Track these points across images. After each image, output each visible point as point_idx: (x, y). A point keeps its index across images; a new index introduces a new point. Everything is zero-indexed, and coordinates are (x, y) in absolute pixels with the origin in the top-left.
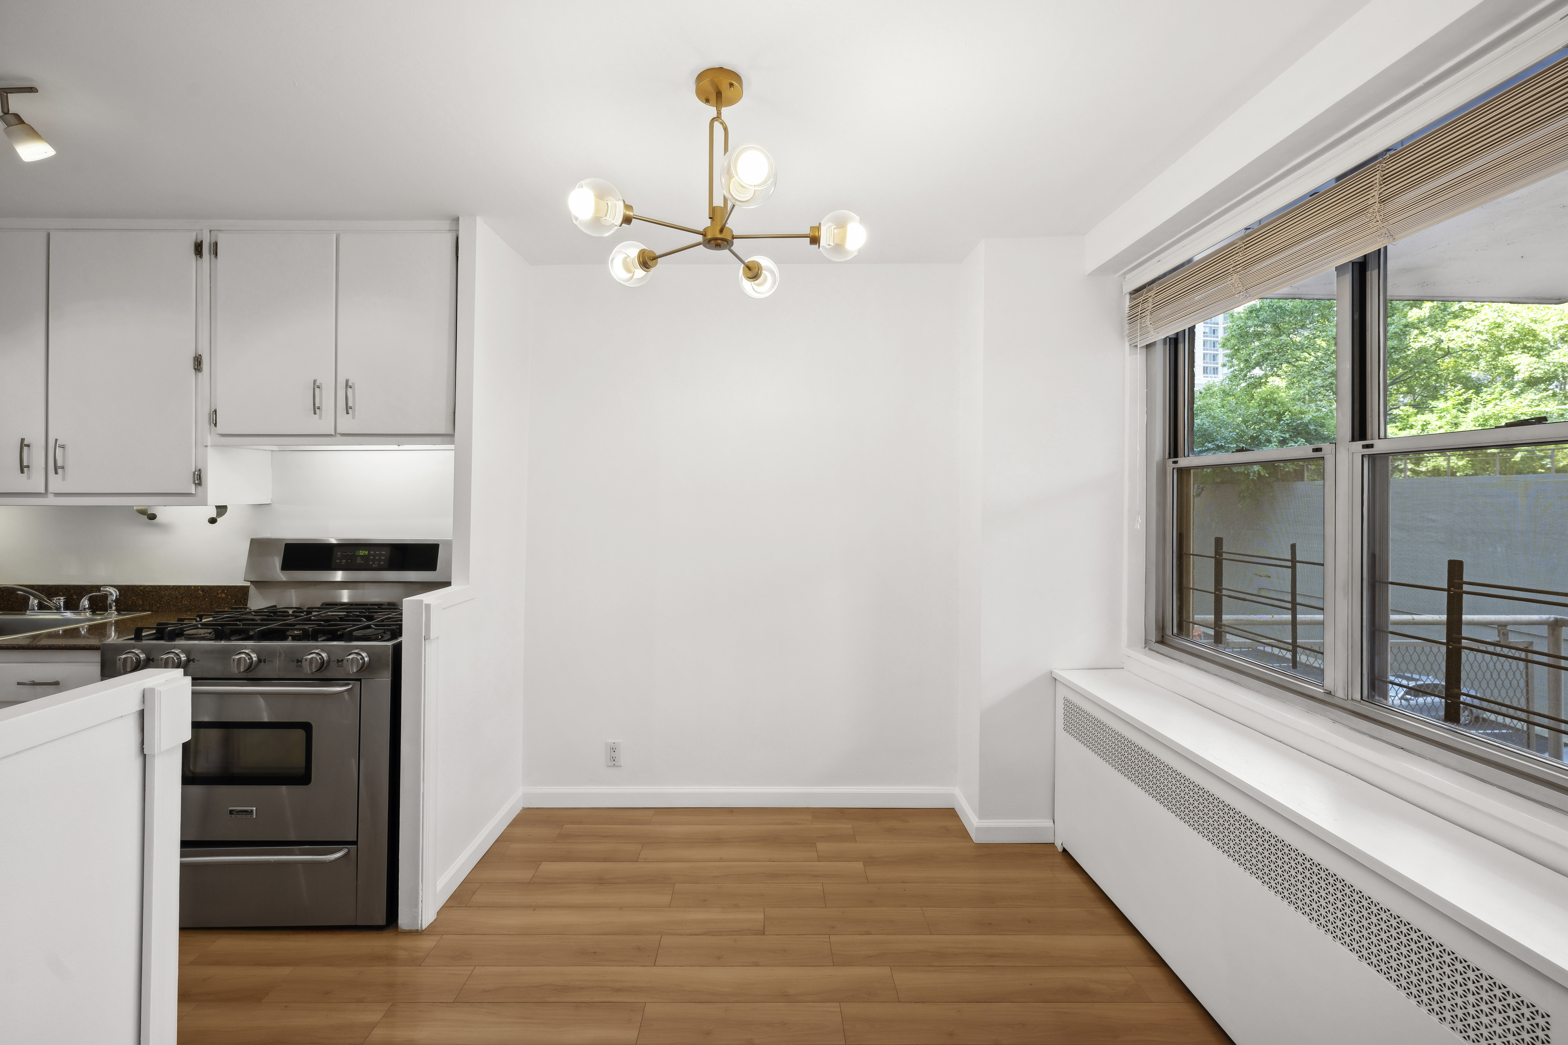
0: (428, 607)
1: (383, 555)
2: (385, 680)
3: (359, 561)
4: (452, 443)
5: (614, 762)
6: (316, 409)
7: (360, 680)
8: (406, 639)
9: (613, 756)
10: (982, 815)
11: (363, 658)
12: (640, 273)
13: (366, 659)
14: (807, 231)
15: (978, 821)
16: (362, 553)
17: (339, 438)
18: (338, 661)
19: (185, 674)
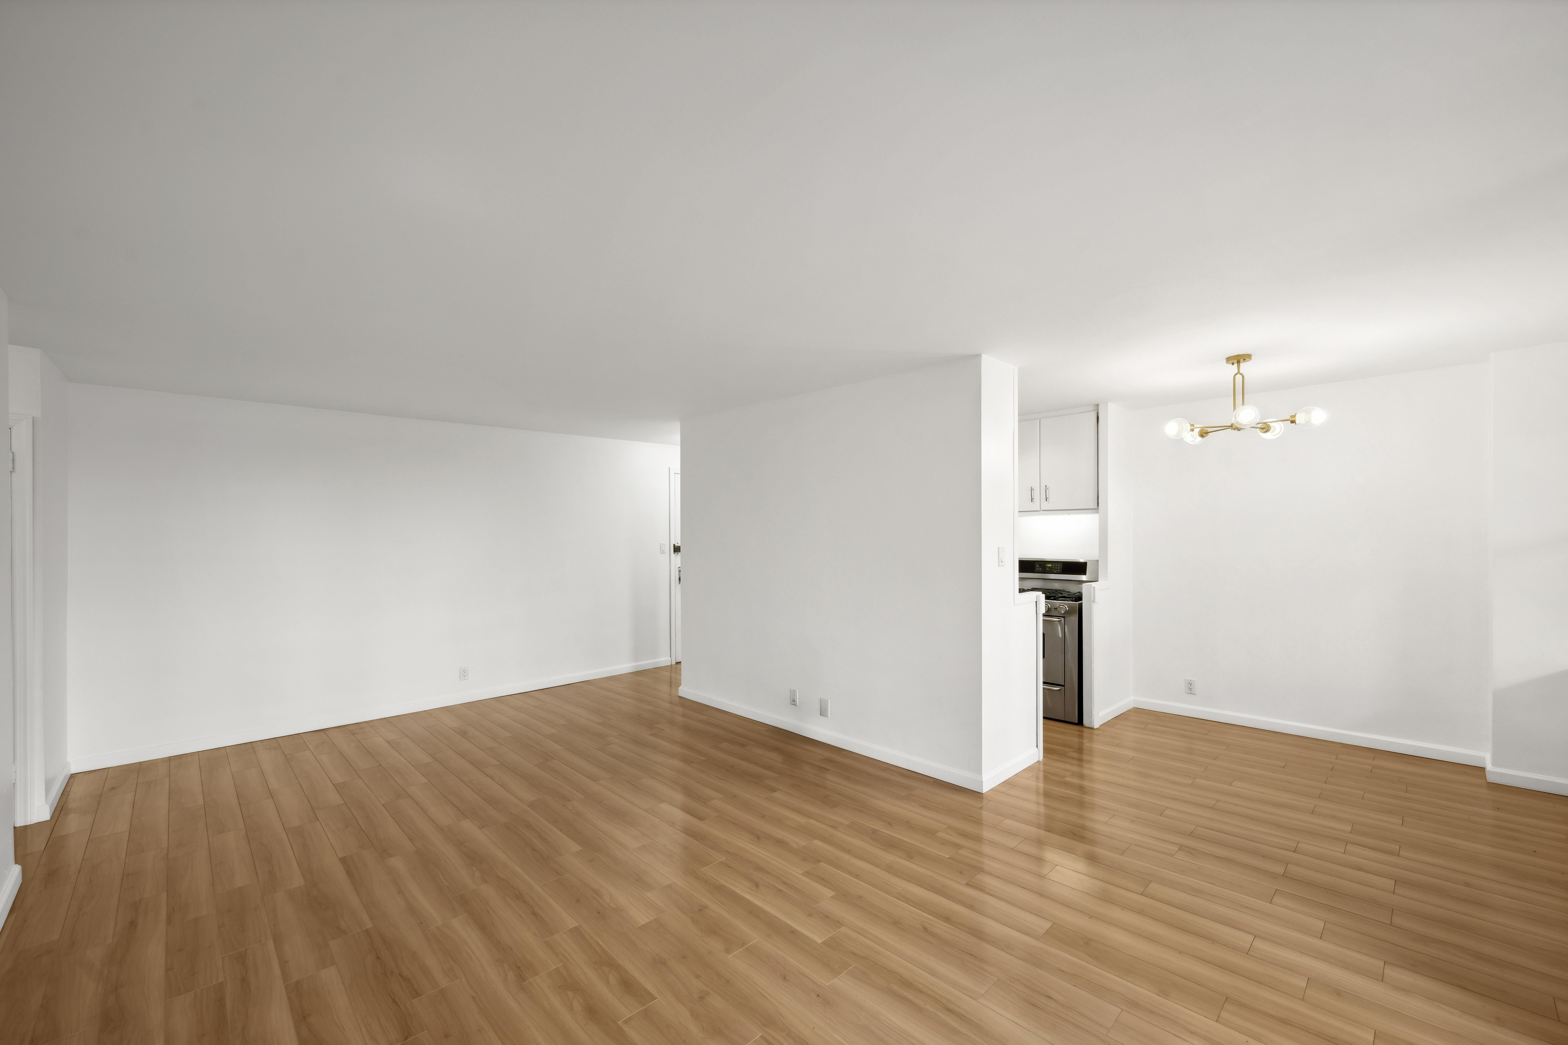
0: (1094, 587)
1: (1059, 567)
2: (1075, 618)
3: (1047, 569)
4: (1098, 513)
5: (1191, 691)
6: (1032, 500)
7: (1064, 617)
8: (1084, 602)
9: (1190, 688)
10: (1494, 764)
11: (1066, 608)
12: (1200, 439)
13: (1067, 609)
14: (1289, 418)
15: (1491, 767)
16: (1049, 565)
17: (1042, 512)
18: (1055, 608)
19: (1043, 593)
